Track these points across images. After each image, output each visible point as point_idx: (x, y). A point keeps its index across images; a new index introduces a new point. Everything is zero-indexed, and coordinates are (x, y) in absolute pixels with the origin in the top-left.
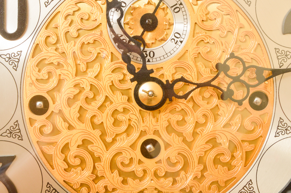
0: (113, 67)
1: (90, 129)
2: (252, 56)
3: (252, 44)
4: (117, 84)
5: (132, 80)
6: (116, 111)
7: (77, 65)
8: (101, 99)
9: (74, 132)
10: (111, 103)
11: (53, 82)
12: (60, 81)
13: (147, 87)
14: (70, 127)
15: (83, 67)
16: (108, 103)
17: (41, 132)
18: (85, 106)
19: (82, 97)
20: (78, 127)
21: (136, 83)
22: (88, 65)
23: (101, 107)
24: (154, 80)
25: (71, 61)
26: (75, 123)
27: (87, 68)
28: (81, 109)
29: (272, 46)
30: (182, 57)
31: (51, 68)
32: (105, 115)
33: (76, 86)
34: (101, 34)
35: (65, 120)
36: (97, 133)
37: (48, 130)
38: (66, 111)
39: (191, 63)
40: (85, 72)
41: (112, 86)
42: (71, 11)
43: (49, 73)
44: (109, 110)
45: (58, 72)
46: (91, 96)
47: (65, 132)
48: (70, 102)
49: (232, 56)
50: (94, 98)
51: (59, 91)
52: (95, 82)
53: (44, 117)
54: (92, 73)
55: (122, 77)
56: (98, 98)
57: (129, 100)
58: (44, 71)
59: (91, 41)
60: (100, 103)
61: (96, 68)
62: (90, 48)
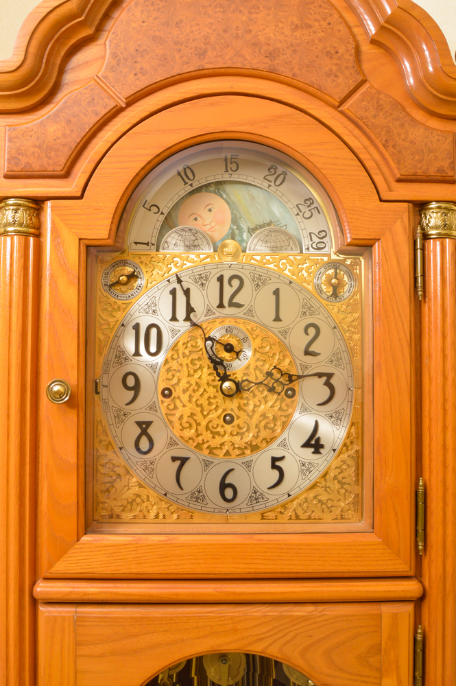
0: (209, 372)
1: (195, 407)
2: (287, 367)
3: (287, 361)
4: (211, 382)
5: (219, 381)
6: (209, 398)
7: (189, 371)
8: (201, 390)
9: (186, 408)
10: (207, 392)
11: (175, 381)
12: (179, 380)
13: (227, 384)
14: (184, 406)
15: (192, 372)
16: (205, 393)
17: (168, 408)
18: (193, 394)
19: (191, 389)
20: (188, 405)
21: (221, 382)
22: (195, 371)
23: (202, 395)
24: (231, 380)
25: (185, 368)
26: (187, 403)
27: (194, 372)
28: (190, 396)
29: (298, 362)
30: (248, 367)
31: (174, 372)
32: (203, 399)
33: (188, 382)
34: (202, 354)
35: (181, 402)
36: (199, 409)
37: (172, 407)
38: (182, 396)
39: (252, 371)
40: (193, 375)
41: (208, 384)
42: (186, 341)
43: (173, 376)
44: (206, 396)
45: (178, 374)
46: (196, 388)
47: (181, 408)
48: (184, 391)
49: (275, 367)
50: (197, 390)
51: (178, 385)
52: (198, 381)
53: (169, 400)
54: (196, 376)
55: (213, 378)
56: (200, 390)
57: (217, 391)
58: (170, 374)
59: (197, 358)
60: (201, 393)
61: (199, 372)
62: (196, 362)
